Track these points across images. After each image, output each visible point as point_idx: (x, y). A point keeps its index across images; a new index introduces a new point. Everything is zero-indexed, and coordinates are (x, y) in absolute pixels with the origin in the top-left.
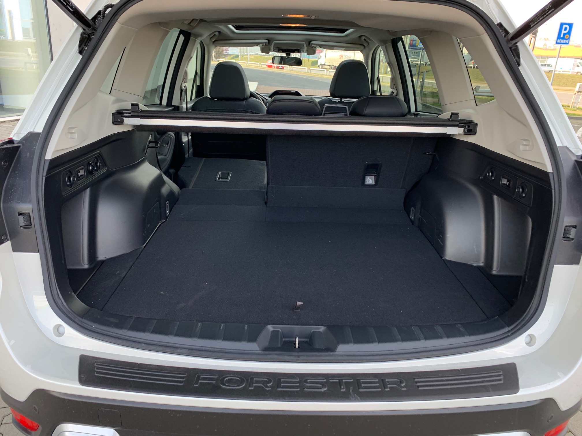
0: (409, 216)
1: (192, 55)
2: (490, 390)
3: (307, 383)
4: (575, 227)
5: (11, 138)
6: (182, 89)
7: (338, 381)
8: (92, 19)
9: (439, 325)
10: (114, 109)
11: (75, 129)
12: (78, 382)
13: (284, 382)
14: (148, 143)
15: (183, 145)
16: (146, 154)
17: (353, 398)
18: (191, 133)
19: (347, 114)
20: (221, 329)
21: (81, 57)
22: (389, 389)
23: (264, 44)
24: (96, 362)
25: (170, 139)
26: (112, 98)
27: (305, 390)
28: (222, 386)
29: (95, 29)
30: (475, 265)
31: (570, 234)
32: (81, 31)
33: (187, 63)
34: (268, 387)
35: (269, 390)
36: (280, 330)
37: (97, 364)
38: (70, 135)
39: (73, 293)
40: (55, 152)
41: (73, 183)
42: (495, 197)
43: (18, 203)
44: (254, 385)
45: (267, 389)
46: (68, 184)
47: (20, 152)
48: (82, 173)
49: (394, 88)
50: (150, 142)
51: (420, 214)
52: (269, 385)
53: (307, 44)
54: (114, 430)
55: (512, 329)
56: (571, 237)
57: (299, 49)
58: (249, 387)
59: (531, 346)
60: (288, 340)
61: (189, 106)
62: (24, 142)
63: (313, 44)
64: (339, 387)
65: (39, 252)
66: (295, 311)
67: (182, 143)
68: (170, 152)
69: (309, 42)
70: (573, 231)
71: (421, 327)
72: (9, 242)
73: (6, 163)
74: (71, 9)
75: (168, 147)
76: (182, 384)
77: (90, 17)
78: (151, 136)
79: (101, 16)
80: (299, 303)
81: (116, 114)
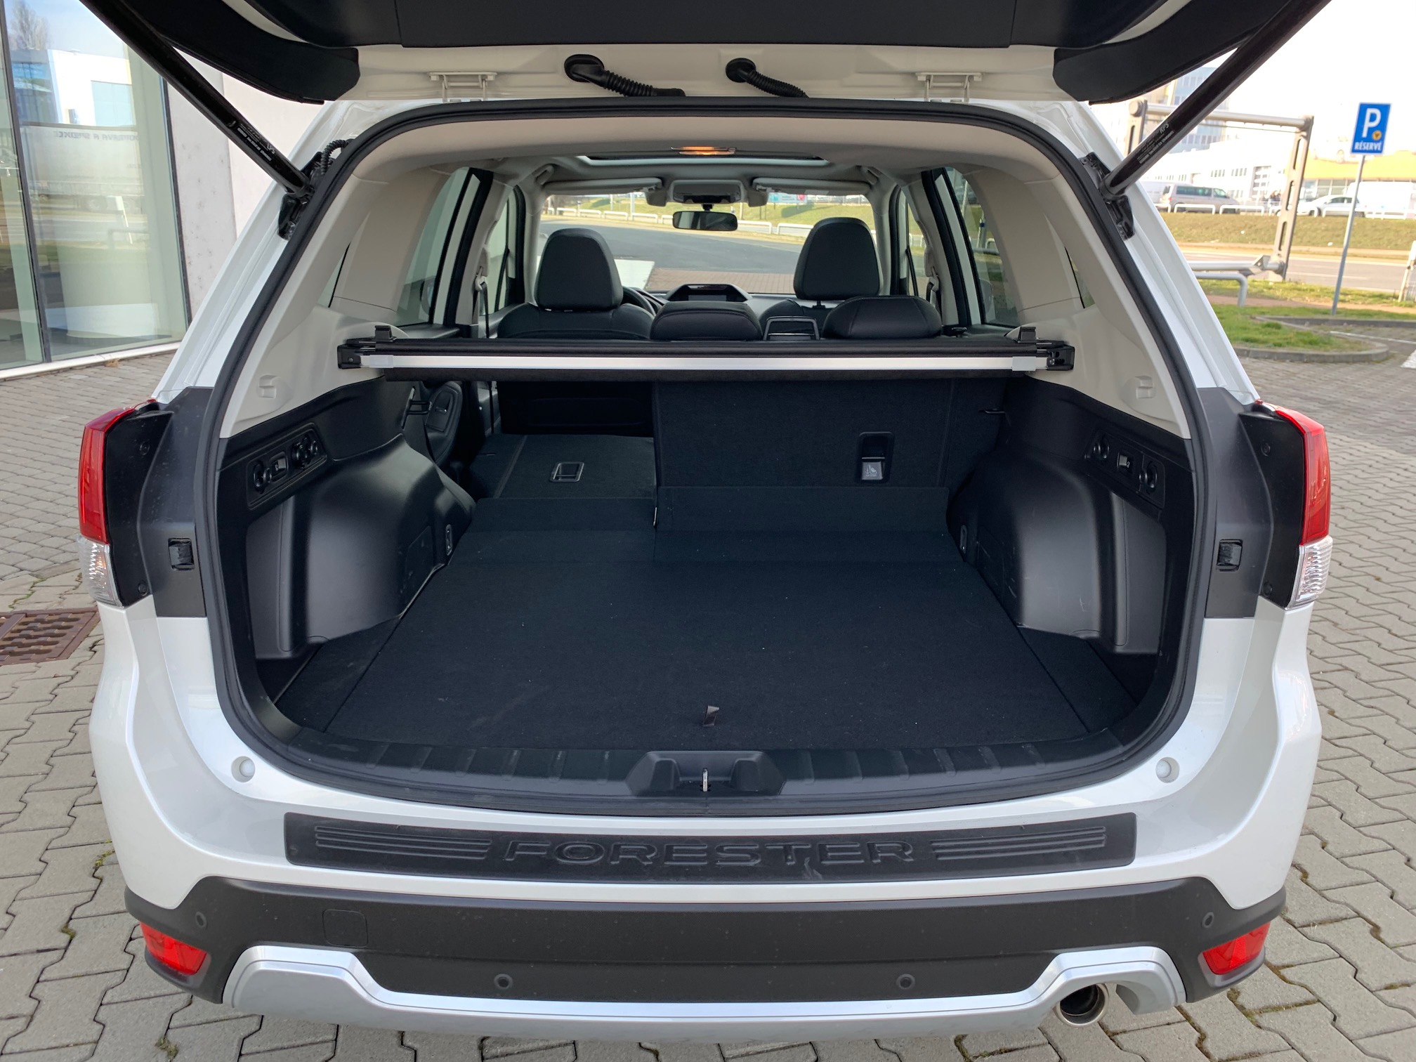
0: (958, 544)
1: (496, 217)
2: (1077, 858)
3: (723, 851)
4: (1240, 544)
5: (153, 400)
6: (477, 289)
7: (782, 847)
8: (303, 171)
9: (987, 746)
10: (341, 337)
11: (273, 379)
12: (285, 859)
13: (678, 851)
14: (407, 406)
15: (481, 408)
16: (403, 427)
17: (808, 875)
18: (497, 384)
19: (815, 336)
20: (558, 759)
21: (284, 243)
22: (879, 861)
23: (653, 187)
24: (316, 825)
25: (451, 395)
26: (334, 316)
27: (719, 863)
28: (558, 859)
29: (311, 189)
30: (1082, 636)
31: (1231, 558)
32: (283, 192)
33: (487, 233)
34: (647, 860)
35: (648, 866)
36: (674, 761)
37: (318, 828)
38: (263, 391)
39: (268, 699)
40: (237, 423)
41: (267, 484)
42: (1114, 497)
43: (170, 521)
44: (621, 857)
45: (646, 863)
46: (258, 485)
47: (171, 426)
48: (282, 465)
49: (933, 275)
50: (412, 402)
51: (977, 539)
52: (648, 857)
53: (747, 184)
54: (352, 956)
55: (1130, 750)
56: (1232, 562)
57: (729, 194)
58: (612, 860)
59: (1169, 782)
60: (691, 779)
61: (492, 323)
62: (178, 406)
63: (758, 184)
64: (784, 857)
65: (206, 616)
66: (704, 726)
67: (477, 404)
68: (452, 424)
69: (750, 181)
70: (1236, 550)
71: (950, 751)
72: (151, 597)
73: (147, 447)
74: (267, 157)
75: (448, 414)
76: (483, 858)
77: (300, 166)
78: (413, 390)
79: (322, 164)
80: (712, 709)
81: (345, 348)
